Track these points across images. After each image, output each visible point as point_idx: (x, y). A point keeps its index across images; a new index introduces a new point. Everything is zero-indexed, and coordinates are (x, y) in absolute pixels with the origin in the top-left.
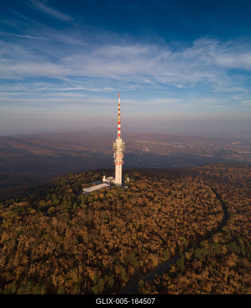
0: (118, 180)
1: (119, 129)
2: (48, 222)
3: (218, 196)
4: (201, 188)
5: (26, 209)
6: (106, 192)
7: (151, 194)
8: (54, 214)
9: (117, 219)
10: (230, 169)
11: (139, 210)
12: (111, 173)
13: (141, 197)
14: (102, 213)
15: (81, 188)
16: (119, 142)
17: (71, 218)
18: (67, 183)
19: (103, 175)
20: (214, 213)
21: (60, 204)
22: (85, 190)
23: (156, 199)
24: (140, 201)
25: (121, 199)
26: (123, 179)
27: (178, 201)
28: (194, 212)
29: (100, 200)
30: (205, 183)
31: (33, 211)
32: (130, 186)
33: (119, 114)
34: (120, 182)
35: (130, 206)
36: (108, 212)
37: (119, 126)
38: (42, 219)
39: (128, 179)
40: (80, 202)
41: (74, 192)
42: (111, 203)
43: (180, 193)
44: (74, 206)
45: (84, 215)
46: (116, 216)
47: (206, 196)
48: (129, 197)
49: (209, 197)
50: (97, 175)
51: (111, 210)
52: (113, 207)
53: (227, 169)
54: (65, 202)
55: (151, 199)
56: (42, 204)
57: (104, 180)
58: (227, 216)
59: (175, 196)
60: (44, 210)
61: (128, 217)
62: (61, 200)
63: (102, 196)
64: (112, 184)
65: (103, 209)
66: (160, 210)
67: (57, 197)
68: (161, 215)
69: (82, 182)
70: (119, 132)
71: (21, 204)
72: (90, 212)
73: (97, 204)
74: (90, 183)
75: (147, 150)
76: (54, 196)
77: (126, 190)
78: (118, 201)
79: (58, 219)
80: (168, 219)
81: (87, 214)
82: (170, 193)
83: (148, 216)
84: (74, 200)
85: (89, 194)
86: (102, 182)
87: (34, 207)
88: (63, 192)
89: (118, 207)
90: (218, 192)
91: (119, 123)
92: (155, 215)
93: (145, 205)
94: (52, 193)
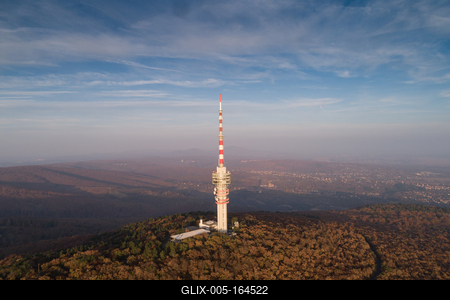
0: (222, 224)
1: (221, 152)
2: (129, 271)
3: (373, 248)
4: (349, 236)
5: (97, 258)
6: (204, 240)
7: (271, 243)
8: (136, 263)
9: (221, 270)
10: (403, 213)
11: (252, 261)
12: (212, 215)
13: (256, 245)
14: (201, 263)
15: (168, 236)
16: (221, 172)
17: (160, 268)
18: (147, 230)
19: (199, 219)
20: (362, 267)
21: (141, 252)
22: (174, 237)
23: (276, 248)
24: (253, 250)
25: (227, 247)
26: (230, 223)
27: (310, 251)
28: (331, 265)
29: (198, 249)
30: (356, 232)
31: (107, 260)
32: (238, 233)
33: (221, 129)
34: (225, 228)
35: (239, 256)
36: (208, 262)
37: (221, 147)
38: (122, 268)
39: (237, 224)
40: (169, 250)
41: (158, 239)
42: (212, 252)
43: (314, 242)
44: (162, 254)
45: (176, 265)
46: (220, 266)
47: (354, 246)
48: (238, 245)
49: (359, 247)
50: (190, 219)
51: (212, 260)
52: (215, 256)
53: (398, 213)
54: (148, 250)
55: (270, 248)
56: (117, 252)
57: (201, 224)
59: (306, 246)
60: (122, 259)
61: (237, 268)
62: (143, 249)
63: (199, 243)
64: (213, 231)
65: (201, 258)
66: (281, 262)
67: (137, 245)
68: (282, 268)
69: (169, 227)
70: (221, 157)
71: (88, 253)
72: (184, 262)
73: (193, 253)
74: (180, 229)
75: (271, 185)
76: (132, 244)
77: (234, 238)
78: (222, 250)
79: (142, 269)
80: (293, 273)
81: (180, 263)
82: (298, 242)
83: (264, 267)
84: (160, 248)
85: (181, 241)
86: (198, 228)
87: (107, 256)
88: (143, 239)
89: (222, 257)
90: (375, 242)
91: (221, 143)
92: (274, 267)
93: (260, 255)
94: (128, 241)
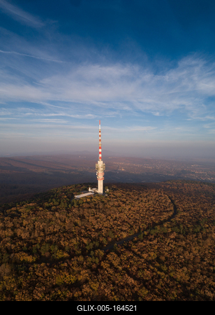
0: (100, 190)
1: (100, 153)
2: (53, 215)
3: (172, 202)
4: (161, 196)
5: (35, 207)
6: (91, 198)
7: (125, 200)
8: (56, 210)
9: (100, 214)
10: (185, 184)
11: (115, 209)
12: (95, 185)
13: (117, 201)
14: (89, 210)
15: (73, 195)
16: (100, 164)
17: (69, 213)
18: (62, 192)
19: (88, 187)
20: (168, 211)
22: (76, 196)
23: (127, 202)
24: (116, 203)
25: (103, 202)
26: (104, 190)
27: (144, 204)
28: (153, 210)
29: (88, 203)
30: (164, 193)
31: (41, 209)
32: (109, 194)
33: (100, 140)
34: (102, 192)
35: (109, 207)
36: (93, 210)
37: (100, 150)
38: (49, 213)
39: (108, 190)
40: (73, 204)
41: (68, 197)
42: (96, 205)
43: (145, 199)
44: (70, 206)
45: (77, 212)
46: (99, 212)
47: (164, 201)
48: (108, 201)
49: (166, 201)
50: (84, 187)
51: (96, 208)
52: (97, 207)
53: (183, 185)
54: (62, 203)
55: (124, 202)
56: (46, 204)
57: (90, 190)
58: (176, 213)
59: (142, 201)
60: (49, 208)
61: (108, 213)
62: (60, 203)
63: (88, 200)
64: (96, 193)
65: (90, 208)
66: (130, 209)
67: (56, 201)
68: (130, 212)
69: (73, 191)
70: (100, 155)
71: (31, 204)
72: (81, 209)
73: (86, 205)
74: (79, 192)
75: (123, 170)
76: (54, 200)
77: (106, 197)
78: (101, 204)
79: (60, 213)
80: (135, 214)
81: (79, 210)
82: (138, 199)
83: (121, 212)
84: (69, 203)
85: (79, 199)
86: (88, 192)
87: (41, 206)
88: (60, 198)
89: (101, 207)
90: (173, 199)
91: (100, 148)
92: (126, 212)
93: (119, 206)
94: (52, 198)
